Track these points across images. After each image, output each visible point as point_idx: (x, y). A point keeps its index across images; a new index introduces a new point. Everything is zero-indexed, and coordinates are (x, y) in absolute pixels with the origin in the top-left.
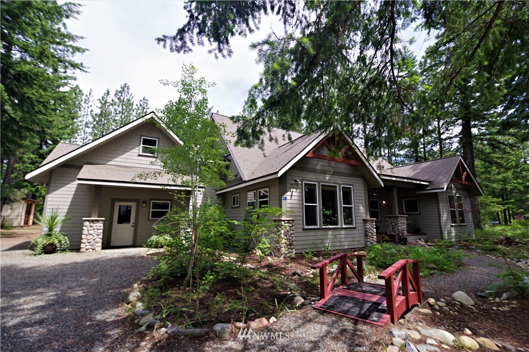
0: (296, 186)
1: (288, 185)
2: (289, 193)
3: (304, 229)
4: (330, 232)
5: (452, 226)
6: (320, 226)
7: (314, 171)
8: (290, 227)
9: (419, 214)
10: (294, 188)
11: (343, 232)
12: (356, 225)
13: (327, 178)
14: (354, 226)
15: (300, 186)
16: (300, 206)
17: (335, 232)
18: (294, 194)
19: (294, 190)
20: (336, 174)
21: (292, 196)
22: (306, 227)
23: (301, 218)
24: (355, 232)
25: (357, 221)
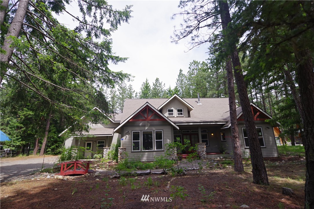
0: (128, 134)
1: (124, 134)
2: (125, 137)
3: (132, 152)
4: (146, 153)
5: (245, 148)
6: (141, 150)
7: (139, 126)
8: (123, 151)
9: (226, 141)
10: (127, 135)
11: (154, 153)
12: (164, 149)
13: (146, 128)
14: (163, 150)
15: (131, 134)
16: (131, 142)
17: (149, 153)
18: (127, 137)
19: (128, 135)
20: (151, 125)
21: (126, 138)
22: (133, 151)
23: (131, 147)
24: (163, 153)
25: (164, 147)
